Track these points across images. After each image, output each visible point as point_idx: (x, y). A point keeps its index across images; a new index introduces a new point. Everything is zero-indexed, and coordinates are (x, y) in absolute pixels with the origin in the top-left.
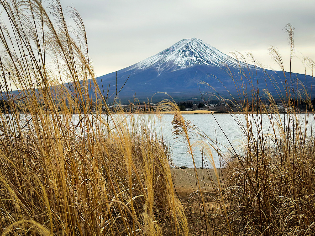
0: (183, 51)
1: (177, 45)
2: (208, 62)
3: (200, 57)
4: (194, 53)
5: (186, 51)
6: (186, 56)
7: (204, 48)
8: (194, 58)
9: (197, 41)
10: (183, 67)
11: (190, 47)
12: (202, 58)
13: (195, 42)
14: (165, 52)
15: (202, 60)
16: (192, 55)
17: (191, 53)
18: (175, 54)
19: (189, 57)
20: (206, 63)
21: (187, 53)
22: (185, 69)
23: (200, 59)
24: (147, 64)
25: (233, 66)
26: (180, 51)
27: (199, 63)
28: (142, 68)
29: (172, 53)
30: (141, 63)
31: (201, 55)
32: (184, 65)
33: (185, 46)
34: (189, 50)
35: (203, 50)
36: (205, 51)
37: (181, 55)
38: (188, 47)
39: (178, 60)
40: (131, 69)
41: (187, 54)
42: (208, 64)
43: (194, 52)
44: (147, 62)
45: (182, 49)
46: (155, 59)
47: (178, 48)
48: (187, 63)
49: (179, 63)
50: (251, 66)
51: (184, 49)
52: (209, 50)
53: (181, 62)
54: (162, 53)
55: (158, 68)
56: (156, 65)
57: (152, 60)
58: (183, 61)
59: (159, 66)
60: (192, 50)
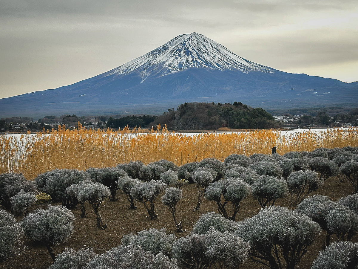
0: (178, 50)
1: (171, 42)
2: (208, 64)
3: (199, 58)
4: (191, 53)
5: (181, 50)
6: (181, 57)
7: (206, 46)
8: (190, 59)
9: (198, 37)
10: (175, 71)
11: (187, 44)
12: (200, 59)
13: (195, 39)
14: (156, 52)
15: (200, 61)
16: (188, 55)
17: (188, 53)
18: (167, 53)
19: (184, 58)
20: (204, 66)
21: (182, 52)
22: (176, 74)
23: (197, 59)
24: (131, 67)
25: (241, 68)
26: (174, 49)
27: (196, 66)
28: (123, 73)
29: (164, 53)
30: (124, 66)
31: (200, 54)
32: (176, 68)
33: (181, 43)
34: (185, 49)
35: (204, 49)
36: (207, 49)
37: (174, 55)
38: (184, 44)
39: (170, 61)
40: (111, 74)
41: (182, 54)
42: (207, 67)
43: (192, 51)
44: (131, 65)
45: (177, 47)
46: (141, 61)
47: (173, 46)
48: (180, 65)
49: (170, 66)
50: (265, 68)
51: (180, 47)
52: (212, 48)
53: (173, 65)
54: (152, 52)
55: (143, 72)
56: (142, 68)
57: (137, 62)
58: (176, 63)
59: (144, 70)
60: (190, 49)
